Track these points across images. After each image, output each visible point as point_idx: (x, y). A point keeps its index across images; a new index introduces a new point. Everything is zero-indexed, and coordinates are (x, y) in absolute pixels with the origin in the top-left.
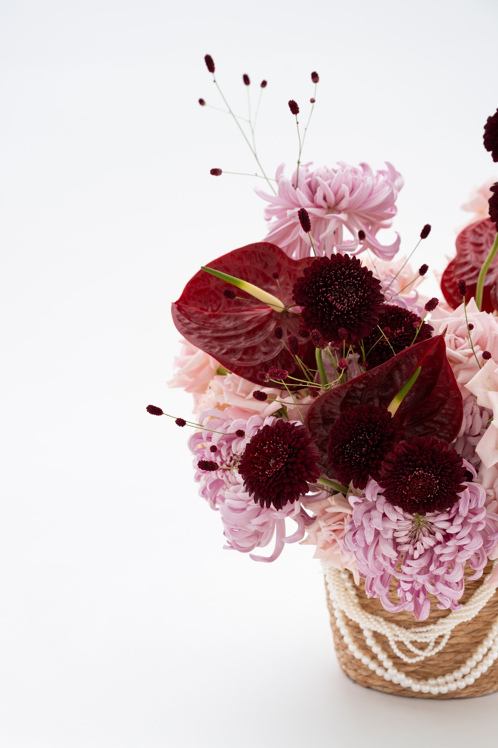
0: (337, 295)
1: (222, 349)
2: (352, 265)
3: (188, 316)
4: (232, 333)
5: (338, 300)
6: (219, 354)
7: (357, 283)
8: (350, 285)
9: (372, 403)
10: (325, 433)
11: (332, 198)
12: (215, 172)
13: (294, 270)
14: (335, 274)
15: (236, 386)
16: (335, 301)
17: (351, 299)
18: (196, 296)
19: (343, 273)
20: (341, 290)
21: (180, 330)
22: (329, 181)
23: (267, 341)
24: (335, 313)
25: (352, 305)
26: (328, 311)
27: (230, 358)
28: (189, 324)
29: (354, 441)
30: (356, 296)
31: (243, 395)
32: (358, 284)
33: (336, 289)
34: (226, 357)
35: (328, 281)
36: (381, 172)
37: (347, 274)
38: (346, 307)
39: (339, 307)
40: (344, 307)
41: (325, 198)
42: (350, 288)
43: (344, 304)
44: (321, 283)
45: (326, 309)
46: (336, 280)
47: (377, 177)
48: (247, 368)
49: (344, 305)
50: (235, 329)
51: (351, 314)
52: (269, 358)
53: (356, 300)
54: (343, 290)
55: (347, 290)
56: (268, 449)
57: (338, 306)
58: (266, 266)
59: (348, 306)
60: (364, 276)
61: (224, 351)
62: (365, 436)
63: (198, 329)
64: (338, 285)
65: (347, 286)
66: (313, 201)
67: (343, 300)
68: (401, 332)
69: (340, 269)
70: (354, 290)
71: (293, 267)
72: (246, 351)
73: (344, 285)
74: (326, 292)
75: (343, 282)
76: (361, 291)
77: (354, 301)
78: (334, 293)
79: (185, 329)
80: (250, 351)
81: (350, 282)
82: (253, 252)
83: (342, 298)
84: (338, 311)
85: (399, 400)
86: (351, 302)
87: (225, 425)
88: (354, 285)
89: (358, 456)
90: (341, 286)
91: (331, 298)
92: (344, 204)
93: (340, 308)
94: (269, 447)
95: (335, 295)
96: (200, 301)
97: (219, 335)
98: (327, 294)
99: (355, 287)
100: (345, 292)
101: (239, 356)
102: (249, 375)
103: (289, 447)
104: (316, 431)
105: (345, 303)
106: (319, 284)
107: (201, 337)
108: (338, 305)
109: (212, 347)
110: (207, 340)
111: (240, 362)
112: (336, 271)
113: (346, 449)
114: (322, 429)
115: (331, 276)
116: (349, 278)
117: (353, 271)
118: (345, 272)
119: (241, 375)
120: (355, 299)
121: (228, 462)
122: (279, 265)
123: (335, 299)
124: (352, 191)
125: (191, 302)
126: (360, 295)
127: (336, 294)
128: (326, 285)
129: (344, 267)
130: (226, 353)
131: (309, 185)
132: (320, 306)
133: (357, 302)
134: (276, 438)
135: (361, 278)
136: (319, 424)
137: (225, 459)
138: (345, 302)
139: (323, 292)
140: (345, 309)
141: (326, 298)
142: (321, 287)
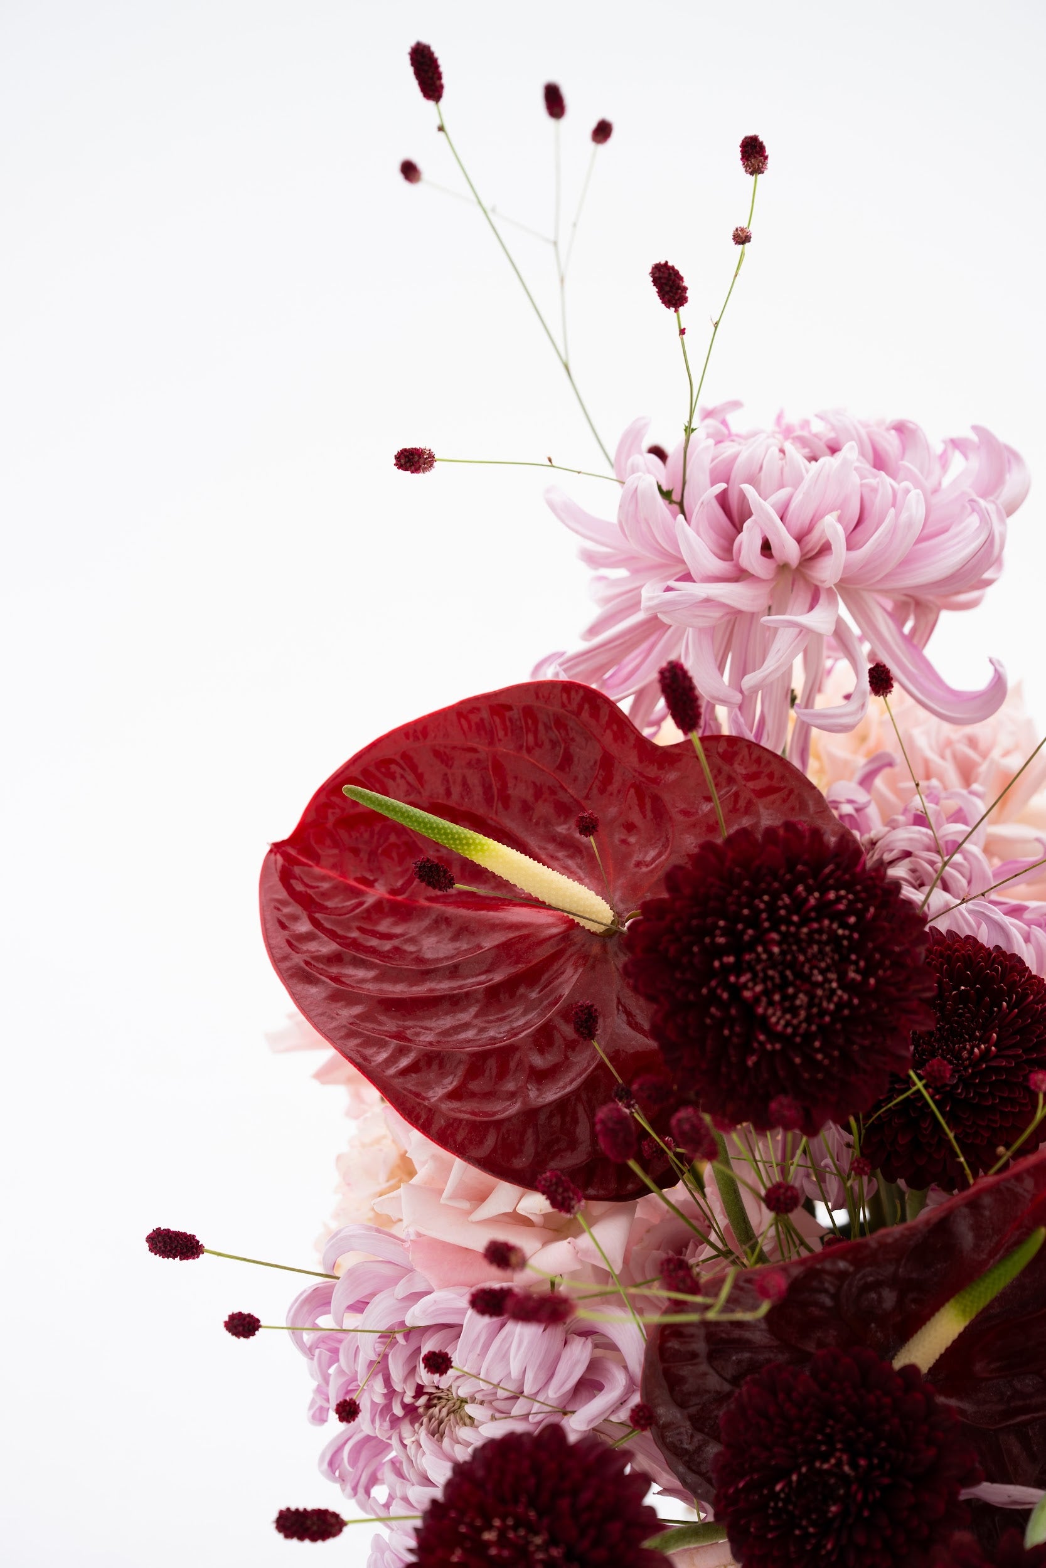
0: (772, 978)
1: (401, 1052)
2: (832, 872)
3: (309, 903)
4: (443, 986)
5: (777, 997)
6: (392, 1071)
7: (844, 937)
8: (819, 942)
9: (873, 1295)
10: (714, 1382)
11: (789, 549)
12: (412, 460)
13: (655, 781)
14: (772, 908)
15: (442, 1175)
16: (764, 1000)
17: (820, 992)
18: (343, 834)
19: (798, 904)
20: (789, 957)
21: (277, 961)
22: (783, 494)
23: (544, 1037)
24: (762, 1044)
25: (823, 1012)
26: (738, 1035)
27: (428, 1086)
28: (308, 937)
29: (800, 1475)
30: (839, 981)
31: (466, 1205)
32: (849, 938)
33: (771, 954)
34: (411, 1083)
35: (743, 932)
36: (956, 444)
37: (814, 908)
38: (800, 1023)
39: (778, 1023)
40: (795, 1022)
41: (766, 548)
42: (821, 951)
43: (794, 1011)
44: (721, 936)
45: (731, 1030)
46: (775, 928)
47: (944, 461)
48: (478, 1130)
49: (795, 1015)
50: (454, 972)
51: (818, 1051)
52: (551, 1094)
53: (835, 999)
54: (795, 958)
55: (807, 960)
56: (502, 1541)
57: (774, 1020)
58: (567, 761)
59: (809, 1019)
60: (868, 910)
61: (404, 1062)
62: (839, 1464)
63: (336, 959)
64: (779, 944)
65: (810, 946)
66: (727, 551)
67: (795, 996)
68: (985, 1054)
69: (790, 889)
70: (832, 958)
71: (652, 771)
72: (477, 1063)
73: (798, 941)
74: (738, 969)
75: (796, 935)
76: (856, 963)
77: (830, 1000)
78: (764, 970)
79: (297, 959)
80: (492, 1063)
81: (820, 931)
82: (528, 712)
83: (791, 990)
84: (773, 1036)
85: (964, 1311)
86: (820, 1005)
87: (401, 1290)
88: (835, 939)
89: (811, 1530)
90: (790, 945)
91: (752, 989)
92: (828, 571)
93: (780, 1028)
94: (502, 1532)
95: (766, 979)
96: (356, 851)
97: (399, 990)
98: (738, 977)
99: (838, 947)
100: (803, 965)
101: (450, 1083)
102: (483, 1152)
104: (685, 1371)
105: (800, 1007)
106: (713, 941)
107: (341, 995)
108: (774, 1014)
109: (368, 1042)
110: (357, 1010)
111: (455, 1105)
112: (775, 897)
113: (775, 1496)
114: (704, 1367)
115: (756, 912)
116: (819, 920)
117: (832, 895)
118: (806, 900)
119: (460, 1151)
120: (833, 992)
121: (408, 1400)
122: (607, 762)
123: (767, 993)
124: (858, 526)
125: (328, 853)
126: (853, 980)
127: (771, 972)
128: (737, 947)
129: (800, 878)
130: (413, 1068)
131: (723, 500)
132: (712, 1017)
133: (840, 1005)
135: (860, 915)
136: (694, 1355)
137: (398, 1388)
138: (798, 1002)
139: (726, 969)
140: (796, 1028)
141: (736, 990)
142: (720, 952)
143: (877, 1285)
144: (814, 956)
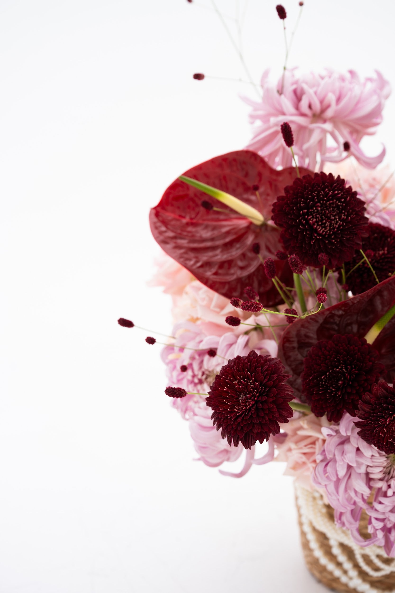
0: (318, 218)
1: (197, 262)
2: (336, 186)
3: (165, 223)
4: (209, 244)
5: (320, 223)
6: (194, 267)
7: (340, 205)
8: (333, 207)
9: (350, 328)
10: (300, 357)
11: (317, 106)
12: (198, 77)
13: (276, 180)
14: (318, 195)
15: (211, 300)
16: (316, 224)
17: (333, 222)
18: (174, 203)
19: (326, 194)
20: (323, 212)
21: (156, 238)
22: (315, 89)
23: (244, 255)
24: (316, 237)
25: (334, 228)
26: (308, 234)
27: (206, 271)
28: (165, 232)
29: (330, 373)
30: (339, 219)
31: (218, 310)
32: (342, 206)
33: (318, 210)
34: (201, 270)
35: (309, 202)
36: (369, 79)
37: (331, 196)
38: (327, 231)
39: (321, 230)
40: (326, 230)
41: (310, 107)
42: (333, 210)
43: (326, 227)
44: (302, 204)
45: (306, 233)
46: (319, 202)
47: (365, 85)
48: (223, 284)
49: (326, 229)
50: (212, 239)
51: (333, 239)
52: (245, 273)
53: (338, 224)
54: (325, 212)
55: (329, 213)
56: (240, 383)
57: (319, 230)
58: (247, 175)
59: (330, 230)
60: (348, 198)
61: (199, 264)
62: (341, 369)
63: (175, 238)
64: (320, 207)
65: (330, 208)
66: (297, 107)
67: (325, 223)
68: (383, 254)
69: (324, 190)
70: (337, 212)
71: (274, 177)
72: (222, 265)
73: (326, 207)
74: (308, 214)
75: (325, 204)
76: (344, 213)
77: (336, 224)
78: (316, 215)
79: (162, 238)
80: (226, 265)
81: (333, 203)
82: (235, 160)
83: (324, 221)
84: (319, 235)
85: (379, 327)
86: (333, 226)
87: (198, 339)
88: (338, 206)
89: (333, 389)
90: (324, 208)
91: (312, 220)
92: (329, 113)
93: (321, 232)
94: (239, 381)
95: (316, 218)
96: (179, 208)
97: (195, 245)
98: (308, 217)
99: (338, 209)
100: (328, 214)
101: (214, 270)
102: (224, 291)
103: (261, 384)
104: (291, 354)
105: (327, 226)
106: (300, 205)
107: (178, 247)
108: (319, 228)
109: (187, 259)
110: (182, 251)
111: (215, 277)
112: (319, 192)
113: (322, 380)
114: (296, 352)
115: (313, 197)
116: (332, 200)
117: (336, 192)
118: (328, 193)
119: (217, 290)
120: (337, 222)
121: (200, 377)
122: (260, 175)
123: (316, 222)
124: (339, 100)
125: (169, 208)
126: (344, 218)
127: (318, 216)
128: (307, 207)
129: (327, 187)
130: (202, 266)
131: (295, 91)
132: (300, 229)
133: (339, 226)
134: (247, 373)
135: (345, 199)
136: (294, 348)
137: (196, 373)
138: (327, 225)
139: (304, 214)
140: (326, 232)
141: (307, 221)
142: (302, 209)
143: (350, 324)
144: (331, 211)
